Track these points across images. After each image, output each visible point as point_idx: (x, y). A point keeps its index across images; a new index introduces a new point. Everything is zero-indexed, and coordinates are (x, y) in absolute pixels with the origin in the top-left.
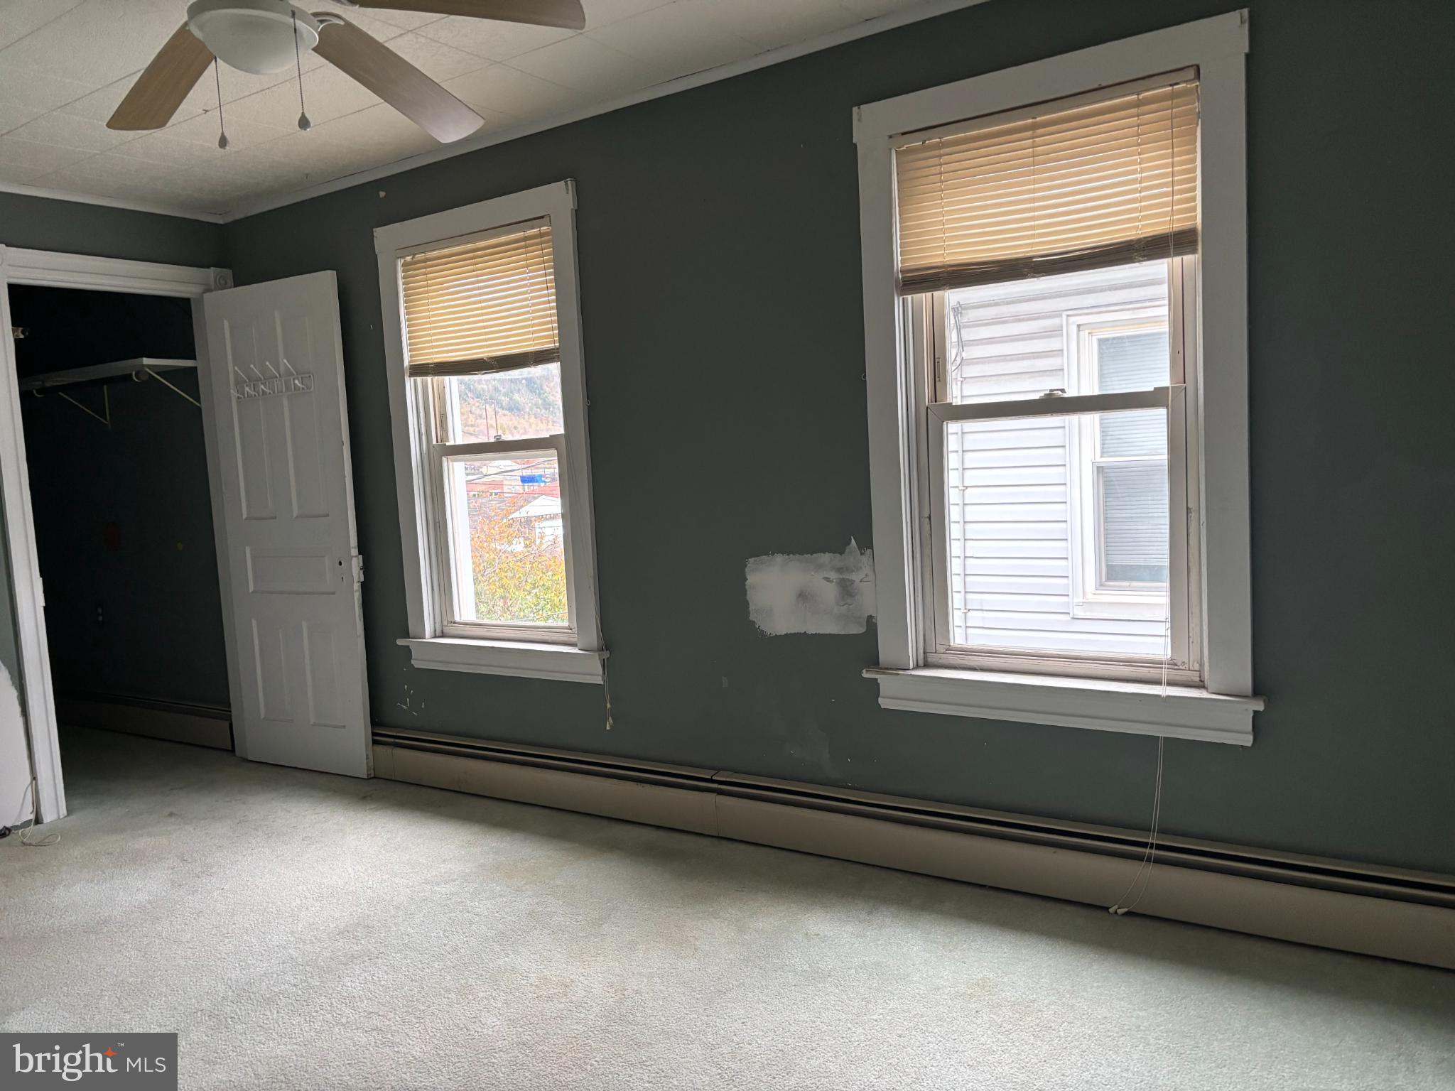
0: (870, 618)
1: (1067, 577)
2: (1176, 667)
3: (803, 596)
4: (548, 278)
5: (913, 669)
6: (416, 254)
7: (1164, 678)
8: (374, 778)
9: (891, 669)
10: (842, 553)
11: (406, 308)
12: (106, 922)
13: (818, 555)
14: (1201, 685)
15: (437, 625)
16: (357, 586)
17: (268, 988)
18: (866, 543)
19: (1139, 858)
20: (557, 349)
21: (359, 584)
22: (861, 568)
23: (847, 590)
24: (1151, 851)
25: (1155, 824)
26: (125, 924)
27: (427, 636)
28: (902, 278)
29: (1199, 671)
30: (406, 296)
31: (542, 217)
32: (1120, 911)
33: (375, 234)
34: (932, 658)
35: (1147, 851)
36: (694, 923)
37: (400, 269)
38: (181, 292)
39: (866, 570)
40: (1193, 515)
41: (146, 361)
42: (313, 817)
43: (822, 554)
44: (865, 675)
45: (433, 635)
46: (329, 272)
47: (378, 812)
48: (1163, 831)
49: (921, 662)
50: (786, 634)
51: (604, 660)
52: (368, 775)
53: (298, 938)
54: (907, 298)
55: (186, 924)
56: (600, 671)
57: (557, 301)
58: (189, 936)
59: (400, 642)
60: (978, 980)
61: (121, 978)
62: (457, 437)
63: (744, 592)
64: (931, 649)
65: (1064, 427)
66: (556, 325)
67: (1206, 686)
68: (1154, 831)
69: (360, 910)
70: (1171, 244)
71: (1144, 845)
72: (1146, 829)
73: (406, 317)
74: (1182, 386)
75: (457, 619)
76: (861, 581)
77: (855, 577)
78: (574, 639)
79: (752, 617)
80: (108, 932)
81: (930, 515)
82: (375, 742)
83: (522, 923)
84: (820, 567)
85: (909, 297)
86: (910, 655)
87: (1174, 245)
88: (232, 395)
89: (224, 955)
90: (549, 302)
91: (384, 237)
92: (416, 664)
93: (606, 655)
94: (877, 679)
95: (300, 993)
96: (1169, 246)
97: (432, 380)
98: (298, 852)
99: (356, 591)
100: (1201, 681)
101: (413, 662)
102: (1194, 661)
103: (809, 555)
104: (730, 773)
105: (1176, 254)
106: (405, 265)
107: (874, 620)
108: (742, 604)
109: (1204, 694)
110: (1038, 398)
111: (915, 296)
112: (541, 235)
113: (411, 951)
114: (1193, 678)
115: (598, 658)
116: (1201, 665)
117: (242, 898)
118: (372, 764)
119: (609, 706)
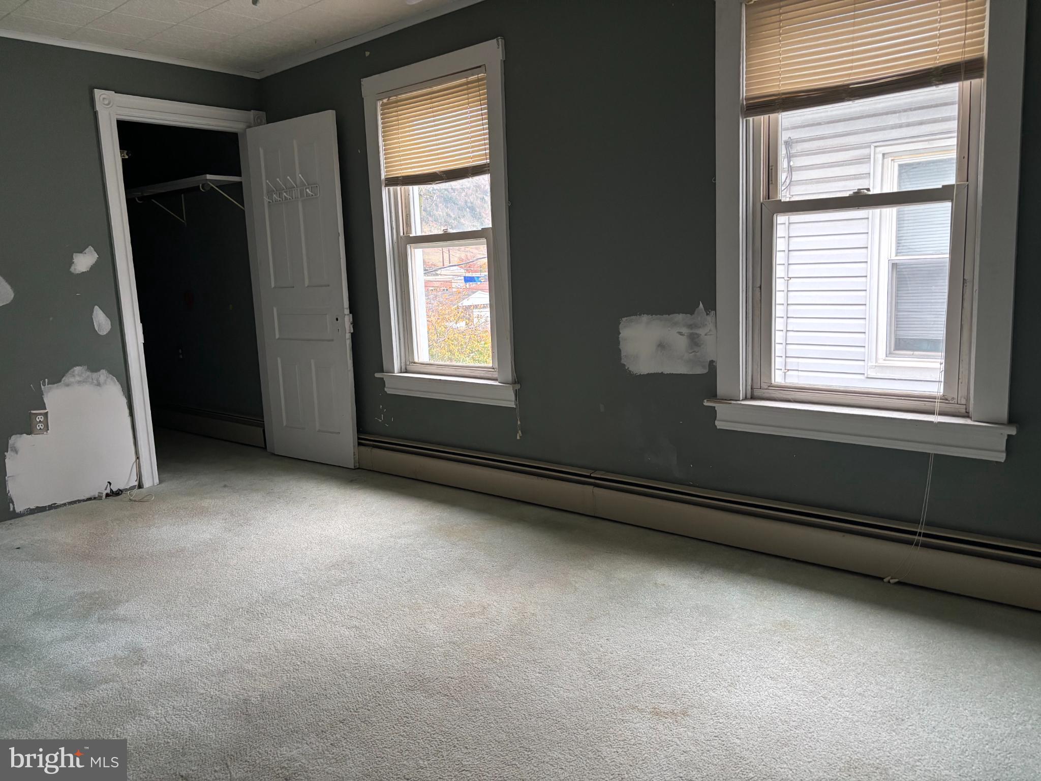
0: (712, 362)
1: (864, 347)
2: (947, 402)
3: (661, 346)
4: (483, 112)
5: (742, 400)
6: (390, 97)
7: (937, 409)
8: (359, 468)
9: (726, 400)
10: (692, 313)
11: (383, 137)
12: (182, 550)
13: (675, 315)
14: (967, 415)
15: (402, 364)
16: (348, 336)
17: (285, 597)
18: (711, 306)
19: (909, 543)
20: (489, 164)
21: (350, 334)
22: (706, 325)
23: (694, 341)
24: (919, 538)
25: (924, 517)
26: (194, 552)
27: (396, 371)
28: (746, 104)
29: (965, 405)
30: (383, 128)
31: (480, 67)
32: (892, 581)
33: (362, 83)
34: (757, 393)
35: (916, 538)
36: (575, 572)
37: (379, 108)
38: (231, 127)
39: (710, 326)
40: (968, 285)
41: (209, 177)
42: (317, 492)
43: (677, 314)
44: (706, 403)
45: (400, 371)
46: (330, 111)
47: (360, 491)
48: (929, 524)
49: (749, 396)
50: (648, 374)
51: (516, 390)
52: (355, 467)
53: (305, 567)
54: (749, 120)
55: (233, 554)
56: (513, 398)
57: (489, 128)
58: (235, 561)
59: (377, 375)
60: (781, 621)
61: (191, 586)
62: (417, 230)
63: (618, 343)
64: (756, 386)
65: (868, 218)
66: (488, 146)
67: (970, 416)
68: (922, 524)
69: (346, 552)
70: (963, 71)
71: (914, 533)
72: (916, 522)
73: (383, 143)
74: (965, 184)
75: (416, 360)
76: (706, 335)
77: (701, 332)
78: (496, 375)
79: (623, 361)
80: (183, 557)
81: (761, 285)
82: (360, 444)
83: (456, 566)
84: (676, 324)
85: (751, 119)
86: (741, 389)
87: (965, 71)
88: (265, 201)
89: (257, 575)
90: (483, 129)
91: (369, 85)
92: (389, 391)
93: (518, 387)
94: (715, 407)
95: (306, 601)
96: (961, 72)
97: (401, 189)
98: (307, 514)
99: (348, 339)
100: (966, 412)
101: (386, 389)
102: (961, 397)
103: (667, 316)
104: (604, 472)
105: (966, 79)
106: (383, 105)
107: (714, 364)
108: (616, 351)
109: (968, 422)
110: (848, 195)
111: (756, 118)
112: (478, 80)
113: (379, 580)
114: (960, 410)
115: (512, 388)
116: (968, 399)
117: (269, 541)
118: (358, 457)
119: (519, 423)
